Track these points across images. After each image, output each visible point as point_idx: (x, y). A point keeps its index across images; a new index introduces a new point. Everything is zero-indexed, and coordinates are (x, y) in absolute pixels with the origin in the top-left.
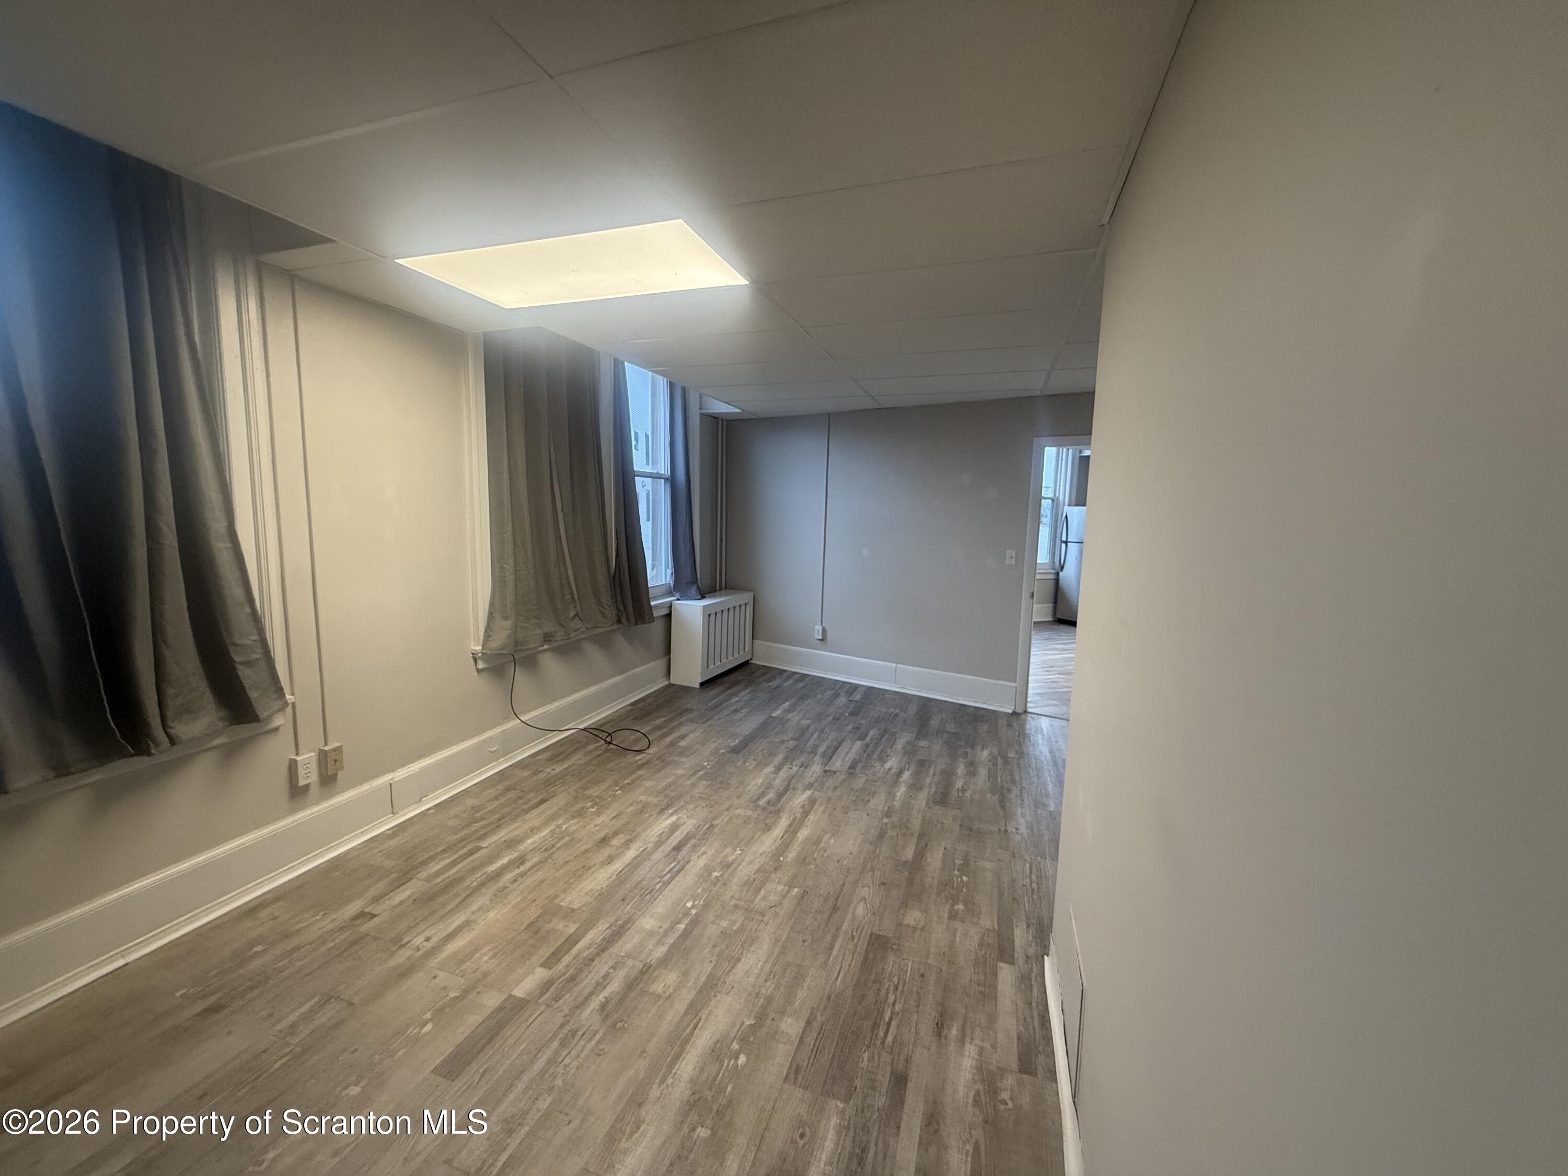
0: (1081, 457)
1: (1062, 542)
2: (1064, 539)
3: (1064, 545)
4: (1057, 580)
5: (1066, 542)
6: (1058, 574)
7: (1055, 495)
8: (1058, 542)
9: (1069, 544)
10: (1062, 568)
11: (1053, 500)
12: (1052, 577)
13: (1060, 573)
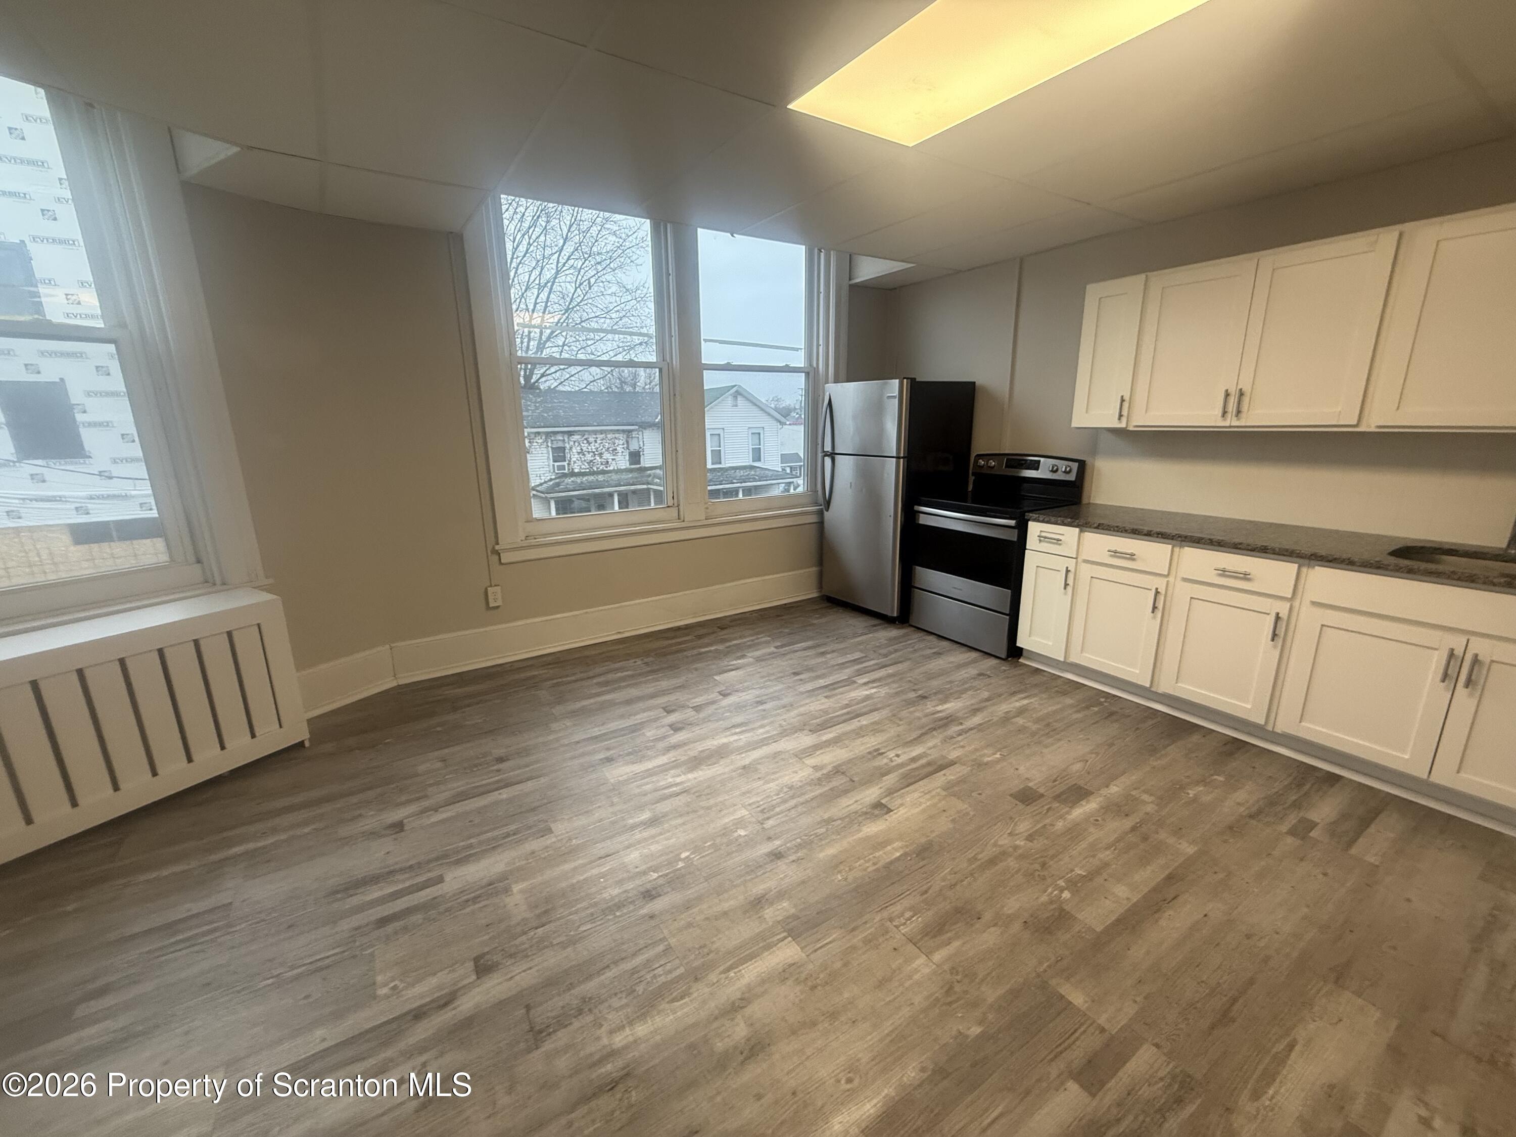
0: (850, 285)
1: (826, 454)
2: (828, 448)
3: (828, 461)
4: (821, 524)
5: (833, 455)
6: (821, 513)
7: (811, 365)
8: (820, 455)
9: (837, 457)
10: (828, 503)
11: (807, 374)
12: (813, 519)
13: (825, 513)
